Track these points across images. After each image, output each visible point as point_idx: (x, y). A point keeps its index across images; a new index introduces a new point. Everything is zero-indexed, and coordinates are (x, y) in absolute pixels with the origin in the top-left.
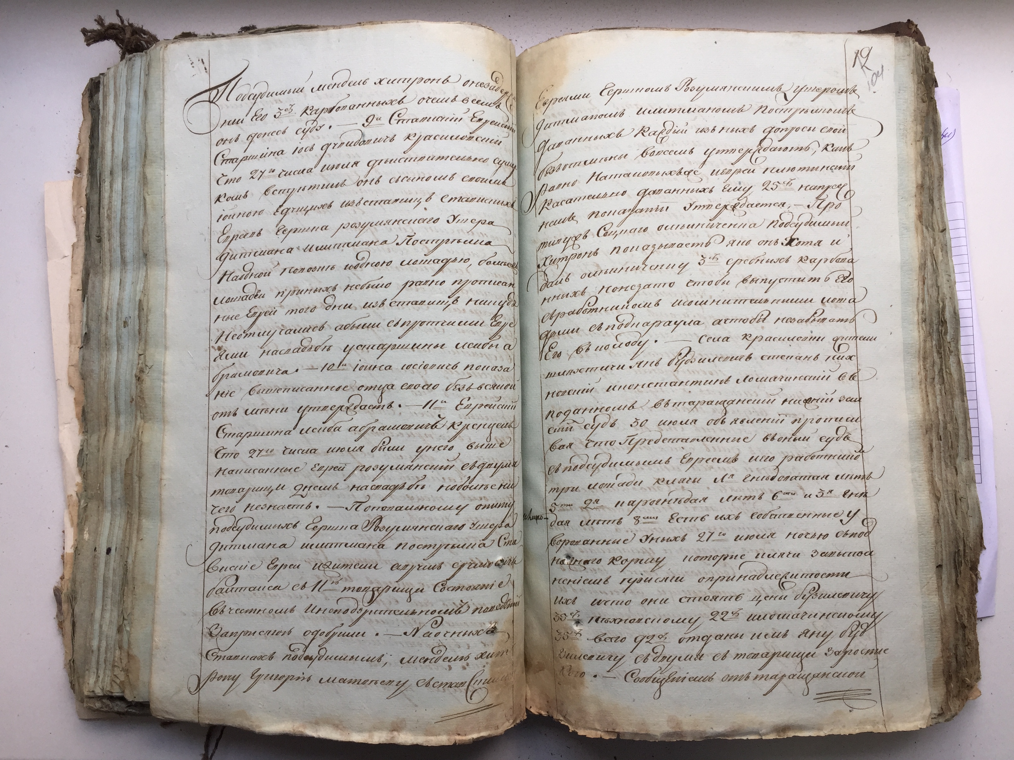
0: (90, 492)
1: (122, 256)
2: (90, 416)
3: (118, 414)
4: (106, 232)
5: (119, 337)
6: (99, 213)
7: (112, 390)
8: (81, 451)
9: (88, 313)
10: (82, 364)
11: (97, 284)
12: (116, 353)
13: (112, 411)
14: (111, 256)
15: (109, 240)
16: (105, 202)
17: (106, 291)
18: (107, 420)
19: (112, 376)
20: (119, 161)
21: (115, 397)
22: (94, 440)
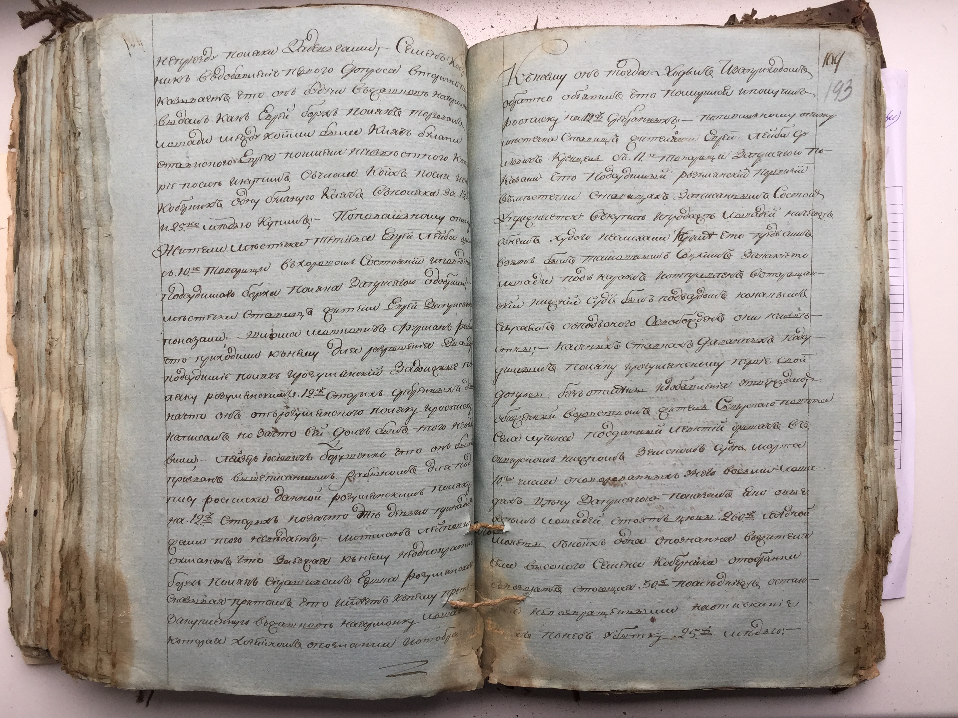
0: (23, 453)
1: (41, 234)
2: (21, 382)
3: (41, 384)
4: (31, 208)
5: (40, 311)
6: (26, 188)
7: (36, 361)
8: (16, 414)
9: (19, 283)
10: (15, 332)
11: (27, 256)
12: (38, 326)
13: (37, 381)
14: (34, 232)
15: (33, 216)
16: (30, 179)
17: (31, 265)
18: (33, 388)
19: (36, 347)
20: (38, 142)
21: (38, 368)
22: (26, 403)
